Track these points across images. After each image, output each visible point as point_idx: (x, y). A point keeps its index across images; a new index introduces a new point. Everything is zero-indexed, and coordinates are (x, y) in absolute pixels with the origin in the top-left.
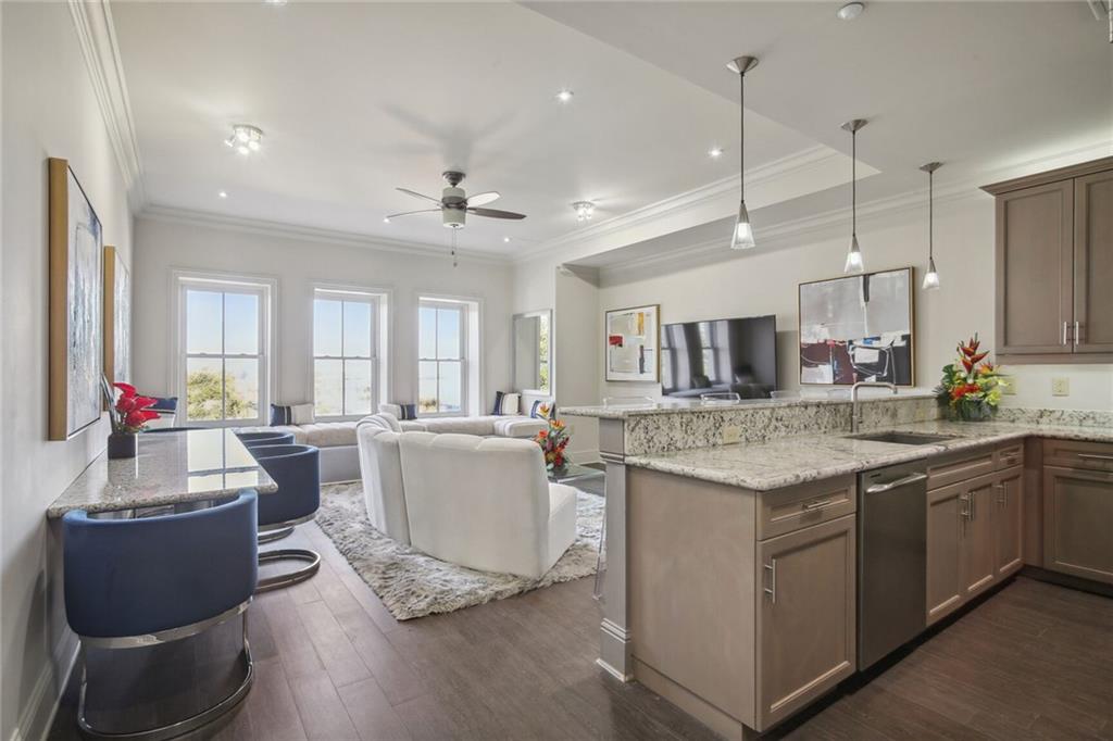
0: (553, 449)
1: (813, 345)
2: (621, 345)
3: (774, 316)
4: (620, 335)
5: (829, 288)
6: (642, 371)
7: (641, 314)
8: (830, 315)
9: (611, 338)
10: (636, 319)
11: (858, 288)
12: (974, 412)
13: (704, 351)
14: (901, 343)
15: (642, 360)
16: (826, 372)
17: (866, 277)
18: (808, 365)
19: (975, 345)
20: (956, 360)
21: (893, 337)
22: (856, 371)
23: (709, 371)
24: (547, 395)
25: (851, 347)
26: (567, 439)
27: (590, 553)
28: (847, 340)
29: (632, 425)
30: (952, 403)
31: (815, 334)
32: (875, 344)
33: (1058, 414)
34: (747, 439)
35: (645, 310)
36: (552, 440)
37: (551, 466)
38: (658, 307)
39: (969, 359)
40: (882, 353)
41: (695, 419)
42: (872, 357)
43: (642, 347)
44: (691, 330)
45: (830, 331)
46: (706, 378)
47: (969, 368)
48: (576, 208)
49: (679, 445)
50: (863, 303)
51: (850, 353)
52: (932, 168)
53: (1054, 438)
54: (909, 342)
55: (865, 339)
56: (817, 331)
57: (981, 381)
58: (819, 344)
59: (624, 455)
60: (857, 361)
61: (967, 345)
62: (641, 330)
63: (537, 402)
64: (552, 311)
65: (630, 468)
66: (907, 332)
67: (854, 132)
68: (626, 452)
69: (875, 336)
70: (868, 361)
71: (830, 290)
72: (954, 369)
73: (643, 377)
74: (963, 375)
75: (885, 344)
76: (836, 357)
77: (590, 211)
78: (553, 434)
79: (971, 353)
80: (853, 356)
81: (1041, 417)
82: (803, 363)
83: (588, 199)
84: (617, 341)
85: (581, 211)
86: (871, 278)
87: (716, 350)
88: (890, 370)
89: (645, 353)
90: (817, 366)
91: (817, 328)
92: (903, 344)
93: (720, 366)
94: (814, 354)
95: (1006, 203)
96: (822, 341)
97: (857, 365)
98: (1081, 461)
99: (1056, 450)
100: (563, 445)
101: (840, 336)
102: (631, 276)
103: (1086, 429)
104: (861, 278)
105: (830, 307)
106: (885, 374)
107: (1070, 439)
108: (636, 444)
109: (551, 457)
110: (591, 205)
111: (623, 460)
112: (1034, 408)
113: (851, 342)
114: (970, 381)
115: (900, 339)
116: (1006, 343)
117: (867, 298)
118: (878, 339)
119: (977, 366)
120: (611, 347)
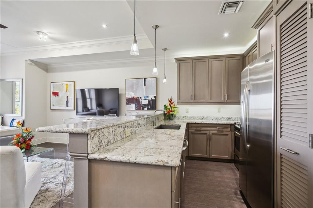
0: (25, 142)
1: (130, 98)
2: (58, 96)
3: (118, 88)
4: (58, 92)
5: (134, 81)
6: (67, 106)
7: (67, 85)
8: (135, 89)
9: (53, 93)
10: (65, 86)
11: (143, 82)
12: (172, 117)
13: (87, 99)
14: (153, 99)
15: (67, 102)
16: (133, 106)
17: (145, 79)
18: (128, 104)
19: (171, 100)
20: (167, 104)
21: (151, 97)
22: (142, 106)
23: (89, 106)
24: (19, 116)
25: (141, 99)
26: (33, 136)
27: (50, 193)
28: (139, 97)
29: (92, 136)
30: (167, 115)
31: (130, 95)
32: (147, 98)
33: (187, 117)
34: (132, 133)
35: (69, 83)
36: (24, 138)
37: (24, 150)
38: (75, 82)
39: (170, 103)
40: (149, 101)
41: (117, 128)
42: (146, 102)
43: (67, 97)
44: (83, 91)
45: (135, 94)
46: (88, 108)
47: (170, 105)
48: (39, 34)
49: (112, 142)
50: (144, 86)
51: (140, 101)
52: (165, 50)
53: (191, 123)
54: (156, 99)
55: (144, 97)
56: (131, 94)
57: (173, 109)
58: (131, 98)
59: (88, 154)
60: (142, 103)
61: (170, 99)
62: (67, 91)
63: (13, 120)
64: (22, 79)
65: (90, 161)
66: (155, 96)
67: (155, 29)
68: (89, 152)
69: (147, 96)
70: (145, 103)
71: (135, 82)
72: (166, 106)
73: (68, 108)
74: (169, 107)
75: (149, 99)
76: (136, 102)
77: (46, 37)
78: (25, 135)
79: (170, 101)
80: (141, 102)
81: (184, 118)
82: (127, 104)
83: (45, 31)
84: (56, 94)
85: (41, 36)
86: (146, 79)
87: (91, 99)
88: (151, 106)
89: (69, 99)
90: (131, 105)
91: (131, 93)
92: (154, 99)
93: (92, 104)
94: (130, 101)
95: (180, 63)
96: (132, 97)
97: (142, 104)
98: (196, 128)
99: (192, 126)
100: (30, 139)
101: (138, 96)
102: (62, 70)
103: (192, 120)
104: (144, 79)
105: (135, 87)
106: (150, 107)
107: (194, 123)
108: (94, 146)
109: (24, 146)
110: (46, 34)
111: (87, 157)
112: (182, 116)
113: (140, 98)
114: (171, 109)
115: (153, 97)
116: (179, 99)
117: (145, 85)
118: (148, 97)
119: (172, 105)
120: (52, 96)
